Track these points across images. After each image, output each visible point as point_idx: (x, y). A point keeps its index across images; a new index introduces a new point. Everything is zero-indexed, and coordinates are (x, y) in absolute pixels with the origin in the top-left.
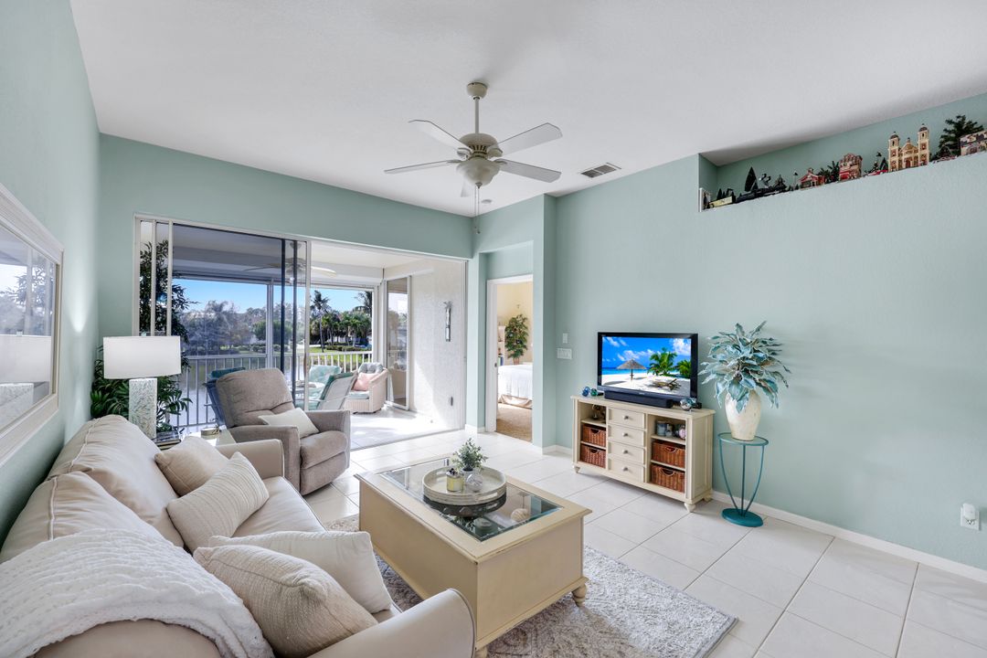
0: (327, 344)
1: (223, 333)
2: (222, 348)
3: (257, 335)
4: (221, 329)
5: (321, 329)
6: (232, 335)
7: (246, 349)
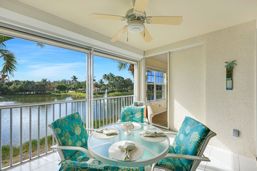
0: (77, 91)
1: (47, 88)
2: (46, 92)
3: (57, 88)
4: (46, 87)
5: (76, 86)
6: (49, 88)
7: (53, 92)
